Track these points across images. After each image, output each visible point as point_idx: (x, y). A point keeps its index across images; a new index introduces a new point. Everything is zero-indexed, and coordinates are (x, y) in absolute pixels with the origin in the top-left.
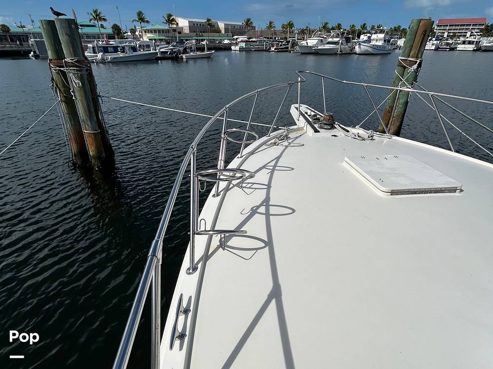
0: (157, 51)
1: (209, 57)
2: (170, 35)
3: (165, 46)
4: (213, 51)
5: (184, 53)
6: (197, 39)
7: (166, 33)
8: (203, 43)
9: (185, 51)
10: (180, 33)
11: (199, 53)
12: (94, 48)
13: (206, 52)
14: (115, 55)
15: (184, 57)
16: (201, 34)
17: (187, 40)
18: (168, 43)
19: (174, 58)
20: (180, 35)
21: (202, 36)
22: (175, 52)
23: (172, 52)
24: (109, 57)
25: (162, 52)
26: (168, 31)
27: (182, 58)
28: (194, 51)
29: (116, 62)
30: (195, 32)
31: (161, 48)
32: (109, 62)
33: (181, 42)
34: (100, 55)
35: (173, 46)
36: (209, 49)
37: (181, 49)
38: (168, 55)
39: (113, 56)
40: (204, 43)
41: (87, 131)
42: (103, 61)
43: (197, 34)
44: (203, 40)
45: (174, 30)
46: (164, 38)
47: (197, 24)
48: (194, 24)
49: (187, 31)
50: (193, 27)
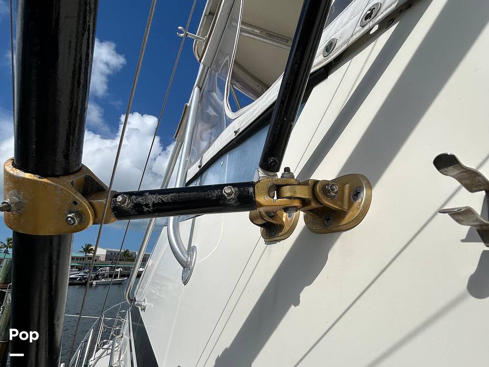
1: (121, 284)
2: (84, 262)
3: (77, 272)
4: (125, 278)
5: (95, 279)
6: (112, 267)
7: (80, 260)
8: (117, 270)
9: (96, 278)
11: (110, 280)
13: (118, 279)
15: (94, 283)
16: (116, 262)
17: (101, 267)
18: (80, 270)
19: (83, 284)
21: (118, 264)
22: (86, 278)
23: (83, 278)
25: (71, 278)
26: (84, 259)
27: (91, 284)
28: (107, 277)
30: (111, 260)
31: (71, 275)
33: (95, 269)
35: (85, 273)
36: (122, 276)
38: (77, 281)
40: (119, 270)
43: (113, 262)
44: (117, 268)
45: (90, 258)
46: (76, 264)
47: (115, 254)
48: (112, 253)
49: (103, 259)
50: (110, 256)
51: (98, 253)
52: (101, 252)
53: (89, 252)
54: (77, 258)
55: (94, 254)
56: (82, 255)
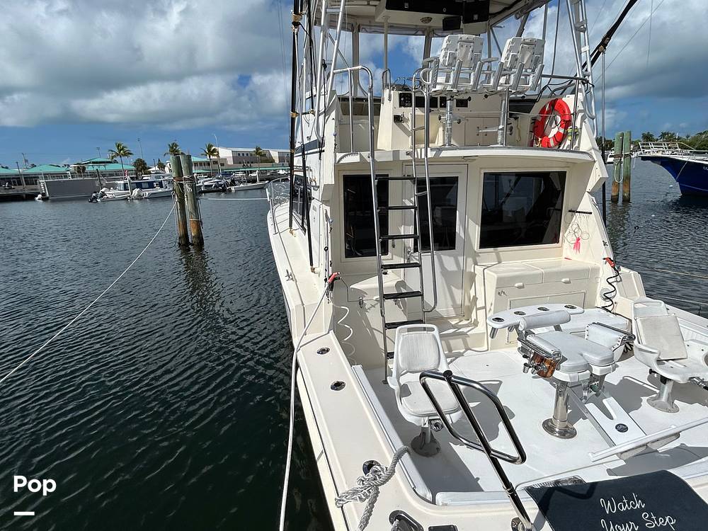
0: (201, 184)
1: (262, 188)
3: (208, 179)
4: (266, 182)
5: (231, 185)
6: (245, 171)
7: (205, 166)
9: (233, 183)
10: (222, 165)
11: (250, 184)
12: (125, 184)
13: (258, 183)
14: (152, 191)
16: (249, 165)
17: (233, 172)
19: (222, 190)
20: (224, 168)
21: (250, 168)
22: (221, 185)
23: (218, 185)
24: (147, 193)
25: (206, 186)
26: (209, 163)
27: (230, 190)
28: (245, 182)
29: (153, 198)
30: (240, 163)
31: (205, 181)
32: (146, 198)
33: (227, 174)
34: (136, 192)
35: (218, 179)
36: (261, 181)
37: (229, 181)
38: (213, 188)
39: (152, 192)
41: (190, 220)
42: (140, 198)
43: (244, 166)
44: (251, 172)
45: (215, 162)
46: (201, 171)
47: (243, 154)
48: (239, 154)
49: (230, 162)
50: (238, 158)
51: (221, 155)
52: (225, 153)
53: (213, 155)
54: (201, 164)
55: (218, 155)
56: (206, 159)
